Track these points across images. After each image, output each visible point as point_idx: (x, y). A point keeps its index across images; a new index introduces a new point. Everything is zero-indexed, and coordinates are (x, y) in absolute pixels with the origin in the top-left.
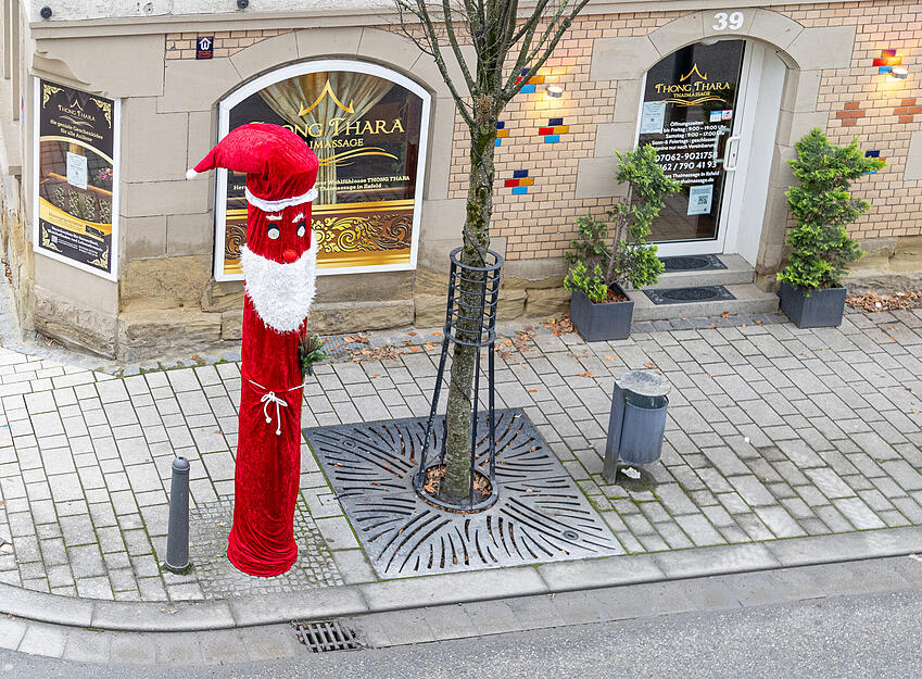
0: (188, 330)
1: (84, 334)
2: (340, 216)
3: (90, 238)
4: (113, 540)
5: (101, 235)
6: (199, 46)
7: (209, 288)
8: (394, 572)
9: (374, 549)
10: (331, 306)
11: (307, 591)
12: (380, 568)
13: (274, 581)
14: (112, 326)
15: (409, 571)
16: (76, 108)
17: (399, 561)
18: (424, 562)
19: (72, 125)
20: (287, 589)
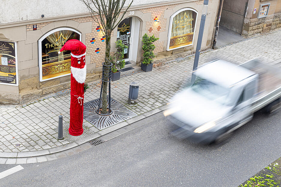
0: (35, 94)
1: (10, 100)
2: (65, 63)
3: (10, 77)
4: (44, 138)
5: (13, 75)
6: (34, 27)
7: (39, 84)
8: (102, 128)
9: (96, 125)
10: (64, 83)
11: (88, 136)
12: (99, 128)
13: (81, 136)
14: (18, 96)
15: (104, 128)
16: (3, 46)
17: (102, 126)
18: (106, 125)
19: (2, 50)
20: (84, 136)
